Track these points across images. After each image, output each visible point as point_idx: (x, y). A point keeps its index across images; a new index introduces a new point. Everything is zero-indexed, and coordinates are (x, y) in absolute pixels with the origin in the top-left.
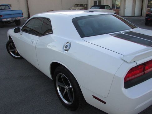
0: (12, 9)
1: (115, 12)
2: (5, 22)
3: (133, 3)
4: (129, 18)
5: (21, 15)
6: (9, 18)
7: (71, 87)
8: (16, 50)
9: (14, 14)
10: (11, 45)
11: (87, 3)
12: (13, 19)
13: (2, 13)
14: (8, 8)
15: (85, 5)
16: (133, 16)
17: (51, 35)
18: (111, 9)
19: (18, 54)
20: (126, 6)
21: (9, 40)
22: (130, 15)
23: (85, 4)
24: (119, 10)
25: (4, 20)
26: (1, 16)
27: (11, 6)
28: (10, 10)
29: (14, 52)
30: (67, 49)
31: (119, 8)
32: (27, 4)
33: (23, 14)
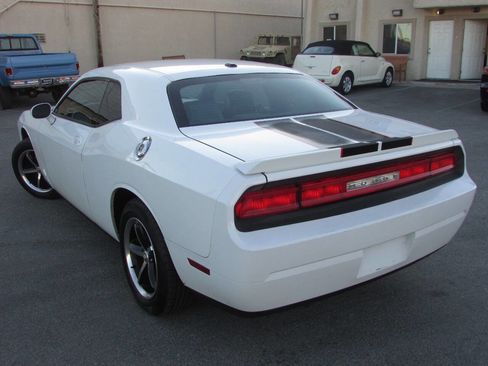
0: (44, 48)
1: (390, 64)
2: (19, 90)
3: (455, 34)
4: (441, 85)
5: (72, 69)
6: (32, 78)
7: (152, 248)
8: (40, 172)
9: (48, 66)
10: (25, 157)
11: (299, 34)
12: (47, 82)
13: (13, 62)
14: (33, 46)
15: (295, 41)
16: (456, 78)
17: (117, 123)
18: (375, 55)
19: (44, 184)
20: (431, 45)
21: (21, 139)
22: (445, 75)
23: (293, 38)
24: (407, 59)
25: (18, 84)
26: (9, 71)
27: (43, 39)
28: (39, 51)
29: (32, 178)
30: (143, 152)
31: (407, 51)
32: (98, 32)
33: (78, 66)
